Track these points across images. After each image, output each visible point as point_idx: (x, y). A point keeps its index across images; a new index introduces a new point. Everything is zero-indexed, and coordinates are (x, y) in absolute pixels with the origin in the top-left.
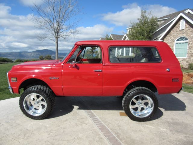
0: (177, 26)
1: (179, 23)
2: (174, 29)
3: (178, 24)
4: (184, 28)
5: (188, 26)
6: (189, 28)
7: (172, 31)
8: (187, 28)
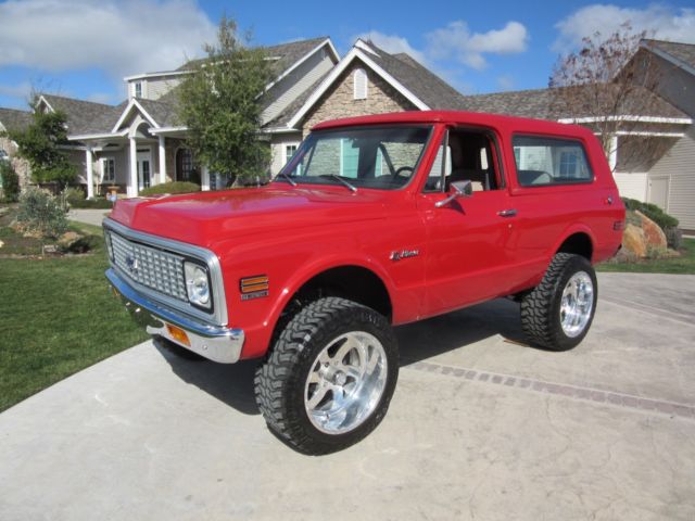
0: (342, 86)
1: (348, 78)
2: (334, 96)
3: (345, 81)
4: (366, 97)
5: (376, 90)
6: (380, 97)
7: (327, 102)
8: (377, 97)
